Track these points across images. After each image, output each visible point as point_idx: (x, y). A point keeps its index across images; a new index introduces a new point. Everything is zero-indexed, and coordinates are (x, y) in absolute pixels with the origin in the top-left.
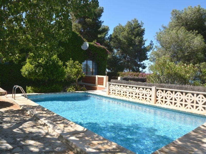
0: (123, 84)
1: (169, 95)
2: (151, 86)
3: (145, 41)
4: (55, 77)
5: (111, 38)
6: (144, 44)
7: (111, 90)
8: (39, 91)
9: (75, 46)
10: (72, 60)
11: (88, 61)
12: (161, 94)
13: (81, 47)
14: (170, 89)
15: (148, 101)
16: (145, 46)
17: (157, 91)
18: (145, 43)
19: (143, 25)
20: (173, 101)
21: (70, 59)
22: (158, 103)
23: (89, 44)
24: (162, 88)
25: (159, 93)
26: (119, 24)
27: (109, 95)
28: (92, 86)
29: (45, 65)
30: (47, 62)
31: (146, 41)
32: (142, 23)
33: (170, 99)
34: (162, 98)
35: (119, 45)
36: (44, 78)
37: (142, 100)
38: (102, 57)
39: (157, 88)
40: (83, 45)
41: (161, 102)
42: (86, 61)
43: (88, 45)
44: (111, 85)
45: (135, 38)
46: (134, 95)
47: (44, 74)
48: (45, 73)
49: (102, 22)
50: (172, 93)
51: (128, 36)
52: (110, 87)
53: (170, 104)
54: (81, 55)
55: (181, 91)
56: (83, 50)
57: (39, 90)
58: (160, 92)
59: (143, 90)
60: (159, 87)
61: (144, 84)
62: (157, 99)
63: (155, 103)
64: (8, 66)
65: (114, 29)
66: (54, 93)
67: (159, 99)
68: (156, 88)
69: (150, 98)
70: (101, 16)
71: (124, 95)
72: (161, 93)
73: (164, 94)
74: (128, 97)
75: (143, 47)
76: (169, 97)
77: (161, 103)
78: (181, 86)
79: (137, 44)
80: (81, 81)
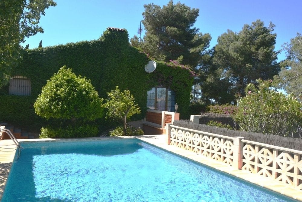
0: (190, 128)
1: (265, 156)
2: (233, 135)
3: (277, 53)
4: (82, 115)
5: (214, 52)
6: (276, 58)
7: (173, 137)
8: (54, 136)
9: (134, 67)
10: (118, 88)
11: (157, 88)
12: (251, 153)
13: (144, 68)
14: (270, 144)
15: (228, 162)
16: (276, 62)
17: (244, 146)
18: (277, 56)
19: (274, 28)
20: (274, 169)
21: (116, 88)
22: (246, 169)
23: (157, 63)
24: (253, 140)
25: (246, 149)
26: (228, 30)
27: (169, 145)
28: (157, 128)
29: (65, 97)
30: (69, 94)
31: (279, 52)
32: (272, 26)
33: (267, 164)
34: (253, 160)
35: (228, 61)
36: (64, 116)
37: (217, 159)
38: (181, 82)
39: (243, 140)
40: (148, 65)
41: (251, 168)
42: (154, 89)
43: (155, 65)
44: (173, 129)
45: (257, 49)
46: (205, 149)
47: (63, 111)
48: (65, 110)
49: (197, 30)
50: (272, 152)
51: (244, 47)
52: (171, 133)
53: (268, 174)
54: (145, 80)
55: (289, 150)
56: (148, 73)
57: (55, 133)
58: (248, 149)
59: (219, 141)
60: (247, 139)
61: (223, 132)
62: (244, 161)
63: (240, 169)
64: (27, 99)
65: (218, 39)
66: (78, 139)
67: (247, 161)
68: (240, 140)
69: (231, 157)
70: (195, 21)
71: (190, 147)
72: (250, 150)
73: (255, 154)
74: (196, 152)
75: (273, 63)
76: (265, 159)
77: (250, 170)
78: (291, 140)
79: (260, 58)
80: (145, 118)
